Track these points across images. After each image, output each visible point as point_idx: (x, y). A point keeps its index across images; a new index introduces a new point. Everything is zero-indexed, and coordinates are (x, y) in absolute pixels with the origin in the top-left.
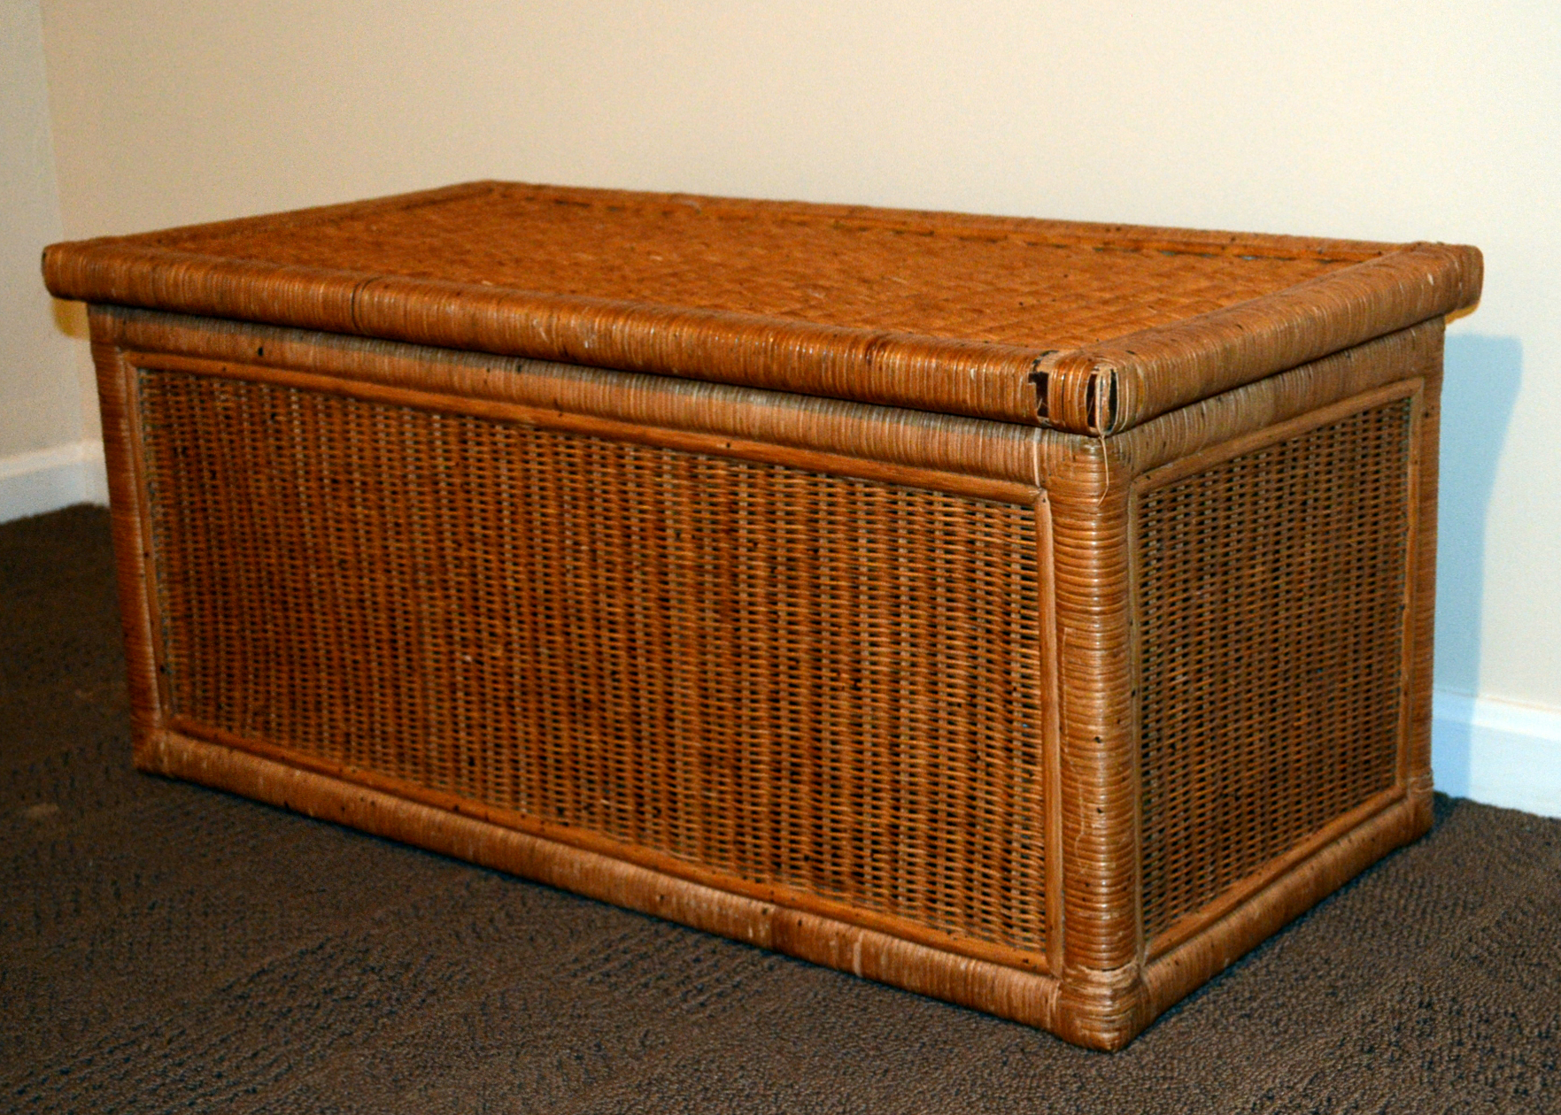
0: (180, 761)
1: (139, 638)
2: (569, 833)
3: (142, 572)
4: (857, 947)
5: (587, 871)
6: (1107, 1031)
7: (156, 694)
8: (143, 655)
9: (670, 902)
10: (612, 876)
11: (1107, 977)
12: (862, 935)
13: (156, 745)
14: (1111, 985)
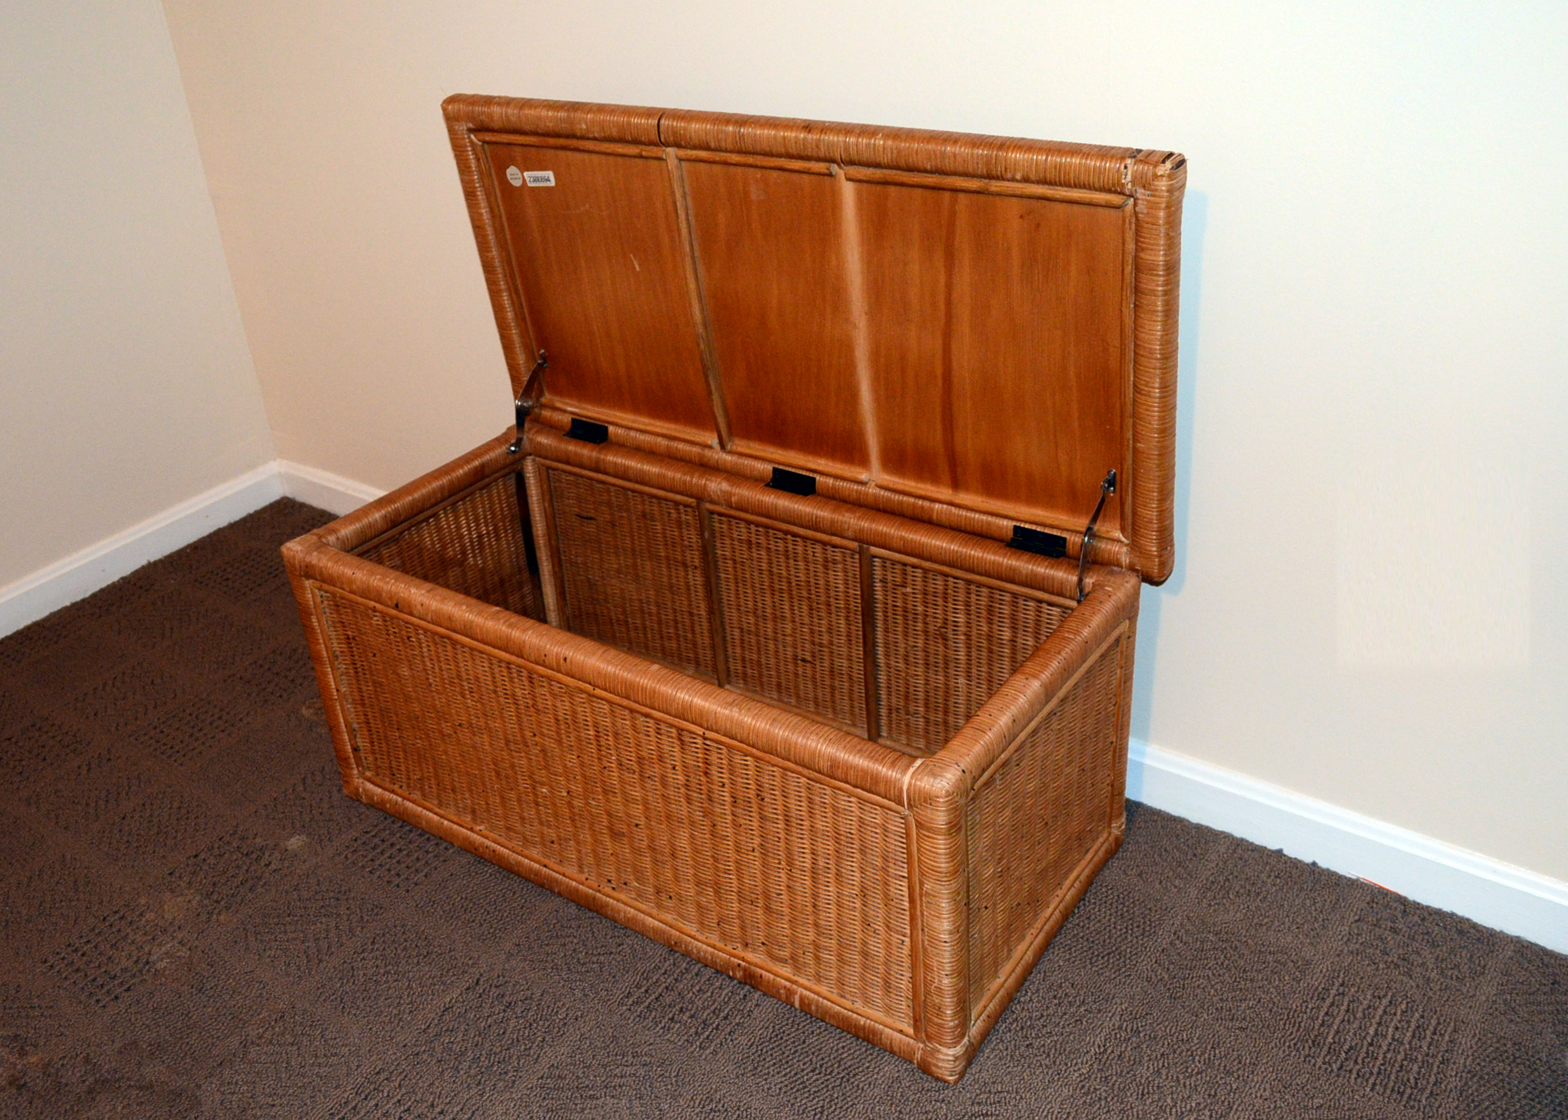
0: (373, 800)
1: (339, 733)
2: (615, 894)
3: (336, 697)
4: (797, 998)
5: (628, 919)
6: (951, 1076)
7: (353, 760)
8: (343, 741)
9: (681, 946)
10: (644, 924)
11: (951, 1052)
12: (800, 990)
13: (357, 789)
14: (953, 1056)
